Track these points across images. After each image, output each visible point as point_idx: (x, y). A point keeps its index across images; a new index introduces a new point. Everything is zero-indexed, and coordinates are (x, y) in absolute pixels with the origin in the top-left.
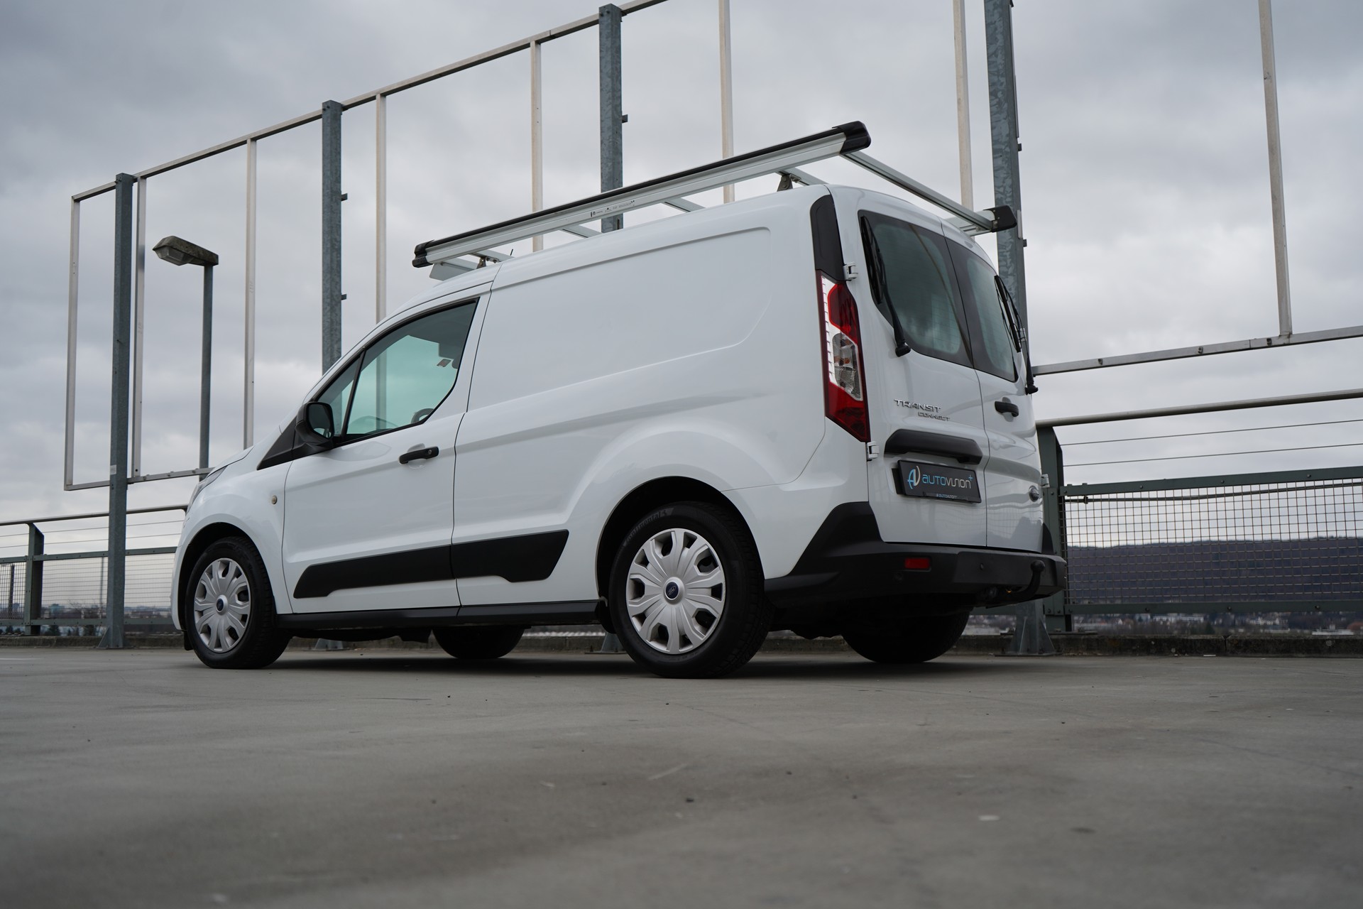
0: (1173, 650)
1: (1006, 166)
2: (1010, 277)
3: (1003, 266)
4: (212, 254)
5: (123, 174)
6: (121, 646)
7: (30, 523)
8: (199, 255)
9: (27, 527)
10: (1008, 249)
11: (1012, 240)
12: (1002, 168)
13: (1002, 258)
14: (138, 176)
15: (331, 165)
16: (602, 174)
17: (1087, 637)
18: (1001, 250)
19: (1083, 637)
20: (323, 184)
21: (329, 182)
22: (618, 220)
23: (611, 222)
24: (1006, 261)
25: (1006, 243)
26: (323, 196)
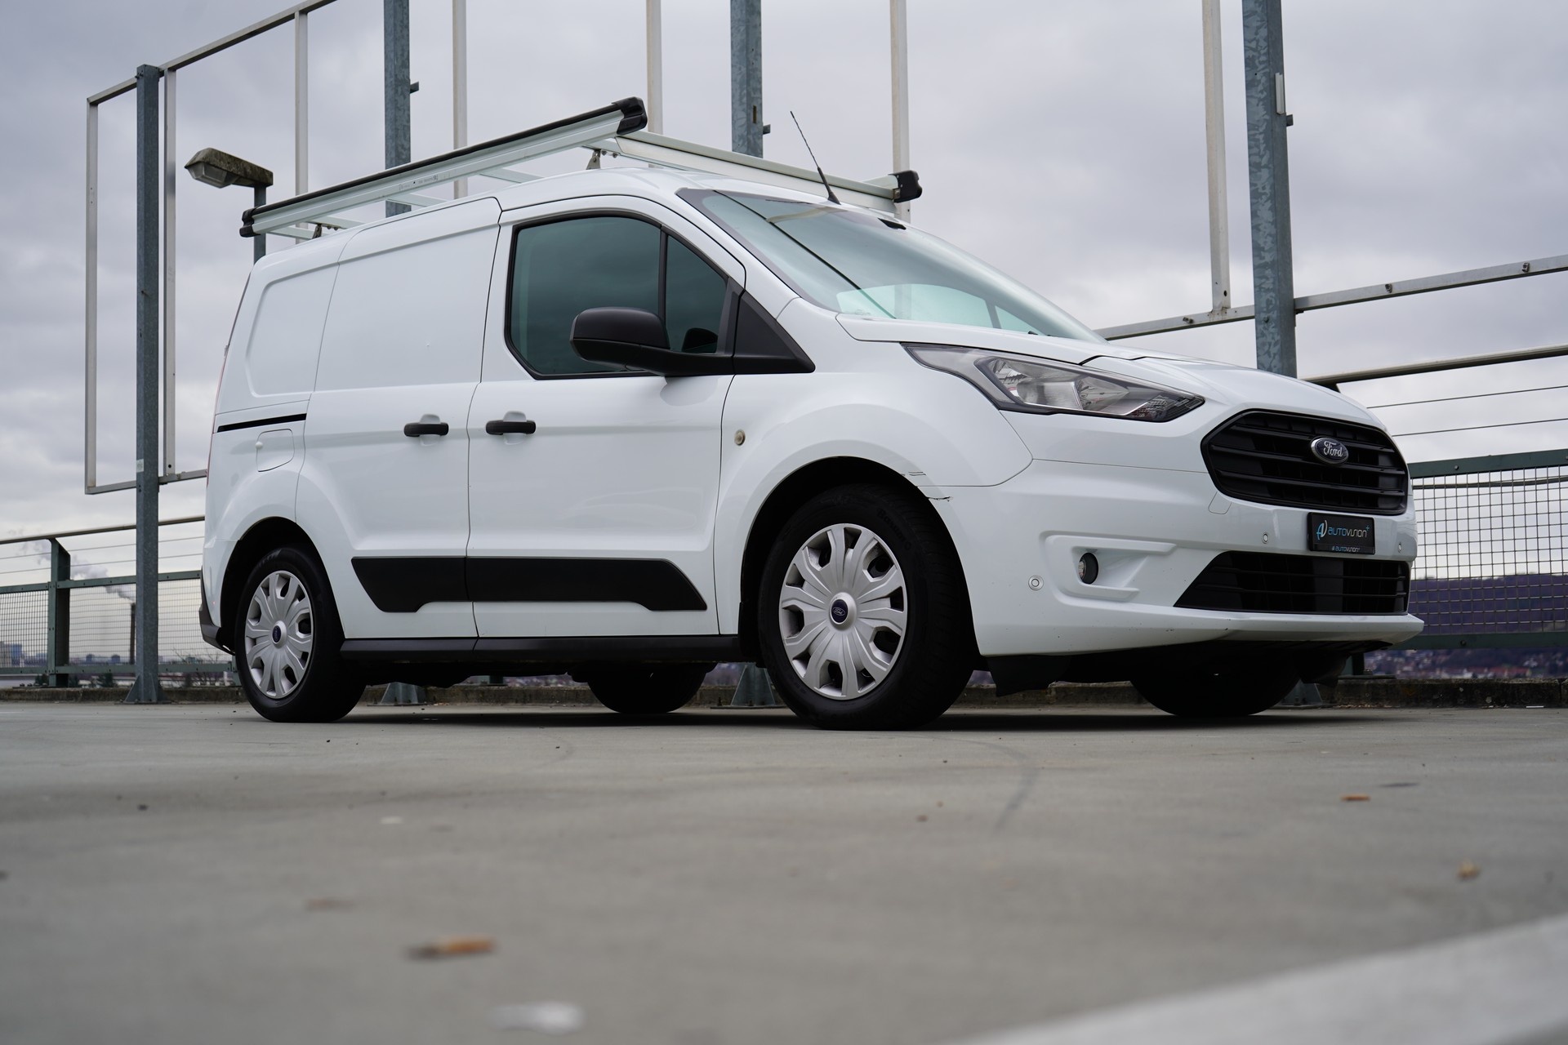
0: (1489, 700)
1: (1259, 10)
2: (1263, 170)
3: (1255, 154)
4: (263, 171)
5: (146, 65)
6: (154, 701)
7: (52, 538)
8: (245, 172)
9: (48, 543)
10: (1261, 130)
11: (1267, 117)
12: (1255, 13)
13: (1253, 143)
14: (165, 68)
15: (395, 43)
16: (732, 42)
17: (1372, 682)
18: (1253, 132)
19: (1366, 683)
20: (386, 70)
21: (393, 67)
22: (755, 108)
23: (743, 110)
24: (1258, 147)
25: (1258, 121)
26: (386, 86)
